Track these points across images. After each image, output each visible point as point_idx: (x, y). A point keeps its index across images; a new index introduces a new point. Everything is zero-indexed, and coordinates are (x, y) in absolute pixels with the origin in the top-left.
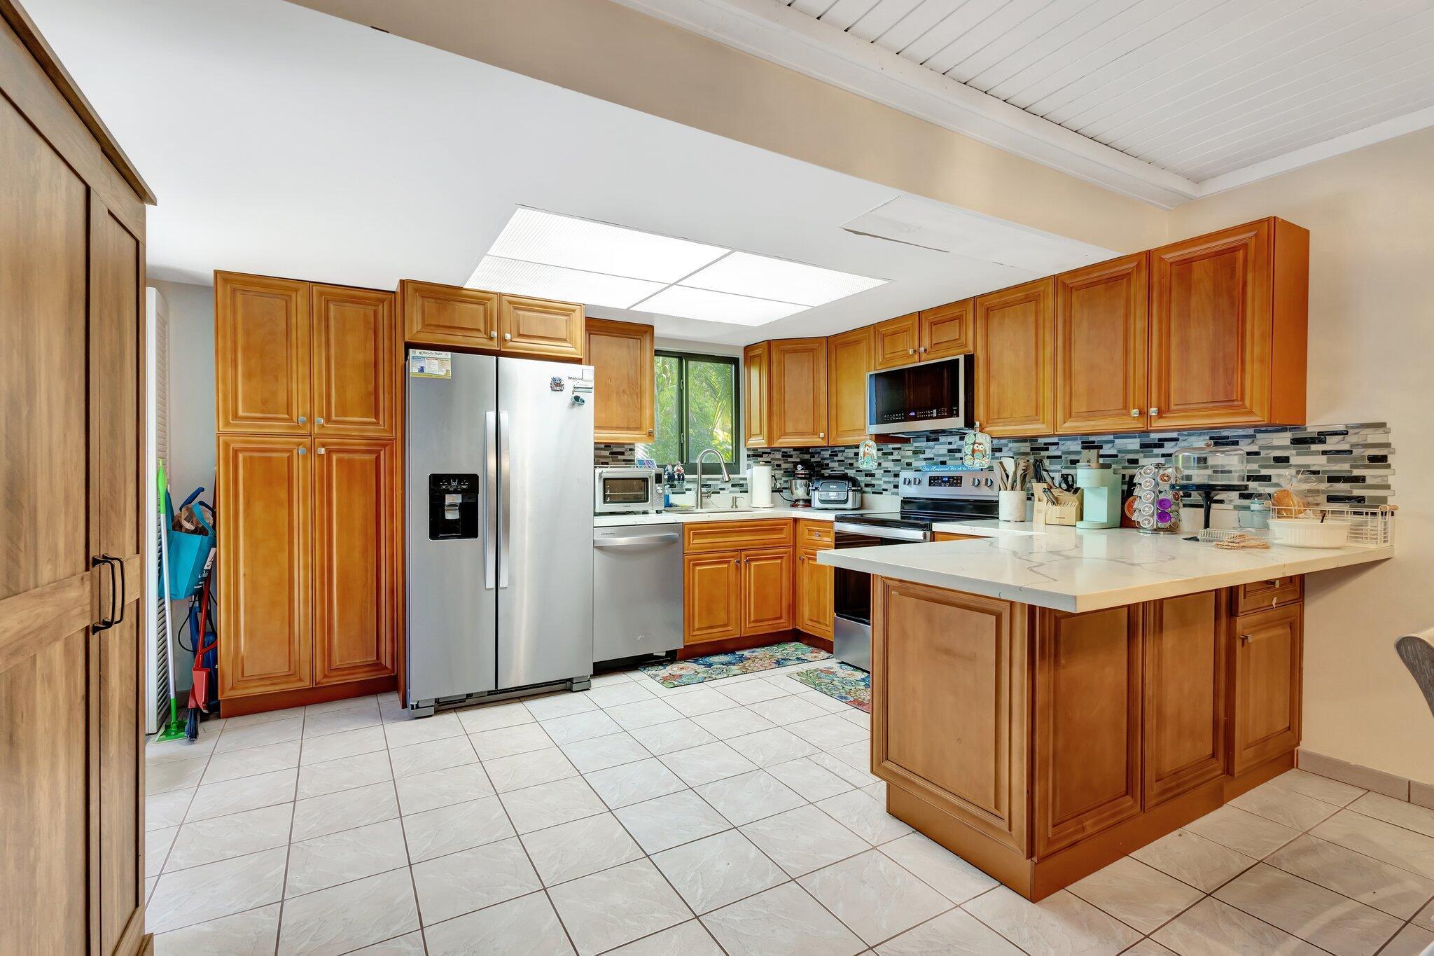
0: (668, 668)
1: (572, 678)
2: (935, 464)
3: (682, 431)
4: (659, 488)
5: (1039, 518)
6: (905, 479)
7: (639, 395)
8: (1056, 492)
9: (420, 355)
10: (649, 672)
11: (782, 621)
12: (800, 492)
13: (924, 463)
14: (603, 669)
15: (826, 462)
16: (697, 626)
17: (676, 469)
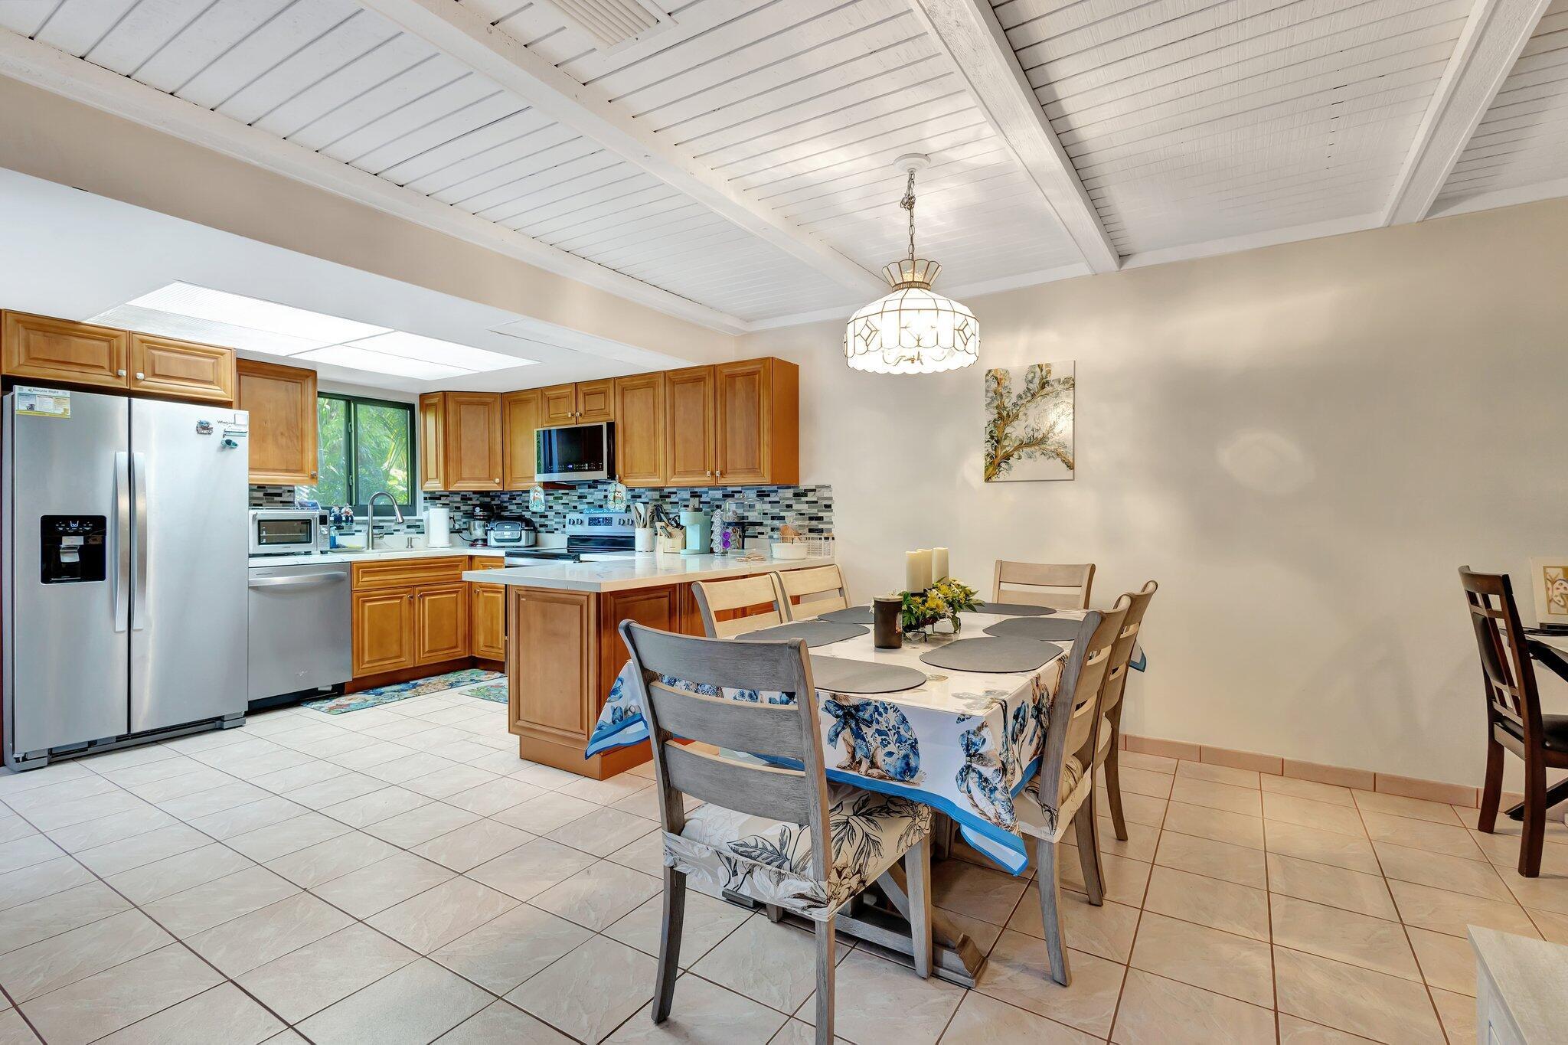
0: (334, 701)
1: (223, 716)
2: (595, 507)
3: (350, 473)
4: (323, 529)
5: (659, 549)
6: (570, 520)
7: (300, 438)
8: (670, 529)
9: (29, 392)
10: (312, 707)
11: (459, 649)
12: (478, 533)
13: (586, 506)
14: (258, 708)
15: (505, 505)
16: (367, 659)
17: (343, 511)
